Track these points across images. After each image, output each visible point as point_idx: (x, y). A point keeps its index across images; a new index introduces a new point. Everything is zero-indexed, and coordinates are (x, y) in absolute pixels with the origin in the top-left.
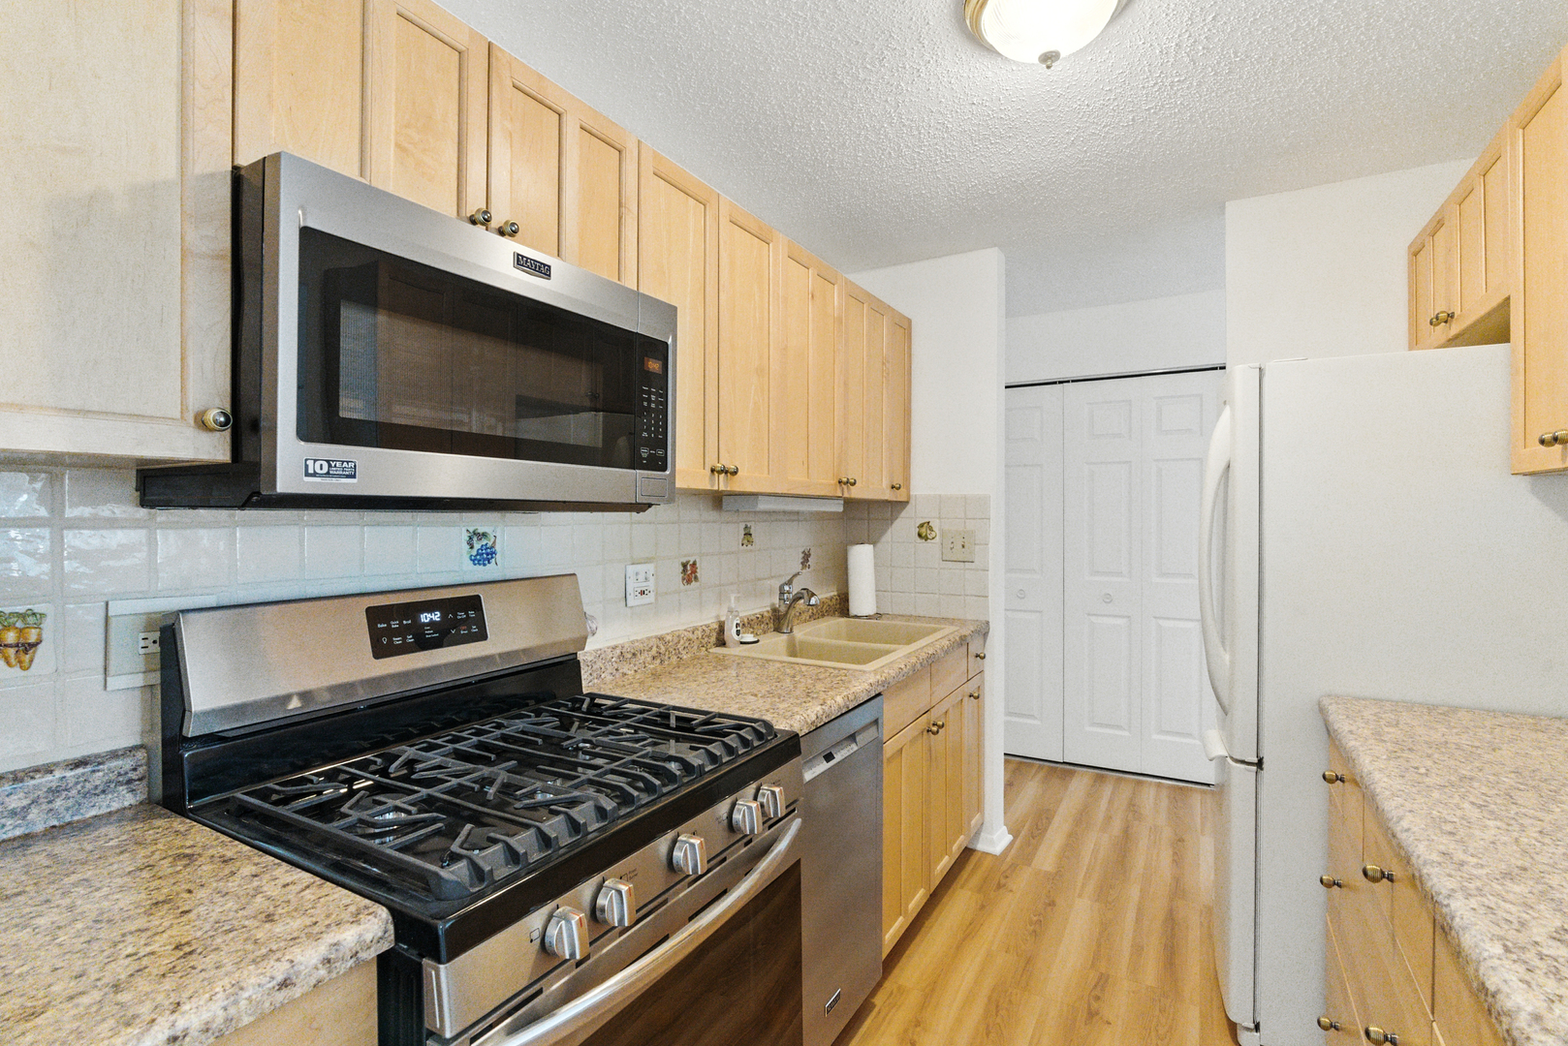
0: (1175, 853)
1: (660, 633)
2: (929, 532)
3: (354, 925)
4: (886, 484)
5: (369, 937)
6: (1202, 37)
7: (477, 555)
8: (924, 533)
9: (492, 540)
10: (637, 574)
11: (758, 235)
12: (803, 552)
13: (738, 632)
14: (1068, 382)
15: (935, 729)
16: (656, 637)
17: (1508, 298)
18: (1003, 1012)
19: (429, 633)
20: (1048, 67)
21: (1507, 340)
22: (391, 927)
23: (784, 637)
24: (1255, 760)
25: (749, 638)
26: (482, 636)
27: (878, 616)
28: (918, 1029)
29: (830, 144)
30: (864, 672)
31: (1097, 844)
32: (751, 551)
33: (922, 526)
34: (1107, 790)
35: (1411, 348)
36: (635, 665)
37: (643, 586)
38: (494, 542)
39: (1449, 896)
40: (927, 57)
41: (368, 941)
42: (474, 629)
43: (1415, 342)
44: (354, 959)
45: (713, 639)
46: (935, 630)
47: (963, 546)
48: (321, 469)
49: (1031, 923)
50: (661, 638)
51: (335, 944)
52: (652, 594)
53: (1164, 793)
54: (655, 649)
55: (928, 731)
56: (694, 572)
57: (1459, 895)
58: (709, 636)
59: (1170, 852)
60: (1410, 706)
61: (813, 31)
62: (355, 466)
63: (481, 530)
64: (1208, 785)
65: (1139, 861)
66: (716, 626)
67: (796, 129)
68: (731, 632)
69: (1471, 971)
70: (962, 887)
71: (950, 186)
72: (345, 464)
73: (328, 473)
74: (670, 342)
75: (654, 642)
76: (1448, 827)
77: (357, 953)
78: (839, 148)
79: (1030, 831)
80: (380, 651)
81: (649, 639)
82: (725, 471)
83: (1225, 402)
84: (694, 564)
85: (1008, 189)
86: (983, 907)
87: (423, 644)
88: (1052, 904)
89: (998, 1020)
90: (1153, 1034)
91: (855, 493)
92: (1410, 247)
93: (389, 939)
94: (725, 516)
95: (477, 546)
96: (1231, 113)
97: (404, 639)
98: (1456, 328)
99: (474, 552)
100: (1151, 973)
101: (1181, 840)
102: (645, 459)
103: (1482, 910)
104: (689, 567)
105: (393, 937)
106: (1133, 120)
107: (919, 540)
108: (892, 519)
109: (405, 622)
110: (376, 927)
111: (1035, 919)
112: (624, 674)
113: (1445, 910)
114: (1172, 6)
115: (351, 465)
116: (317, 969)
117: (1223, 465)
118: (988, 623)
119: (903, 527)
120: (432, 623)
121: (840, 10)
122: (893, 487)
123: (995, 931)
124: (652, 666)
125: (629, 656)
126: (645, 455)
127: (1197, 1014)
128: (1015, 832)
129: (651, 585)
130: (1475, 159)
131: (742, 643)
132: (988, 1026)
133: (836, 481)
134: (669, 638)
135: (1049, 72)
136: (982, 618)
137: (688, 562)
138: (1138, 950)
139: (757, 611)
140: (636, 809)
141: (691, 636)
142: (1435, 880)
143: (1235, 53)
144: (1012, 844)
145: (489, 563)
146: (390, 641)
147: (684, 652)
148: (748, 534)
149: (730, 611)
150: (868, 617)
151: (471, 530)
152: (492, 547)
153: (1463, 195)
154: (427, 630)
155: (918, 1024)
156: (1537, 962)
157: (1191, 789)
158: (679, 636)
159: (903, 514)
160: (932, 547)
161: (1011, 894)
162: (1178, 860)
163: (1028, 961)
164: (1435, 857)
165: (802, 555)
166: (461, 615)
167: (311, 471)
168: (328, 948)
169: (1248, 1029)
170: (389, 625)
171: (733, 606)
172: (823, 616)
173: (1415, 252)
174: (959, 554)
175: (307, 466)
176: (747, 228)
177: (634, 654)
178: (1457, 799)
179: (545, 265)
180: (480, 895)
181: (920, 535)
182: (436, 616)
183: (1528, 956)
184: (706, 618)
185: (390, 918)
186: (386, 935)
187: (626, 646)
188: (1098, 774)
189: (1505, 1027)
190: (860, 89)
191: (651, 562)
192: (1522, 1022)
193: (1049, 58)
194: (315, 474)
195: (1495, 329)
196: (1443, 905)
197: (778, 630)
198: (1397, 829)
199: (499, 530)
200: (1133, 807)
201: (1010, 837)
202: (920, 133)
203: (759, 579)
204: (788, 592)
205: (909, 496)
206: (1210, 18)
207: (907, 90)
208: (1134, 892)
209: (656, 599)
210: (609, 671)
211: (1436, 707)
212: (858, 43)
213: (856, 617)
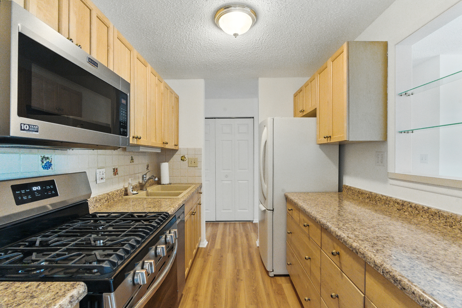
0: (247, 238)
1: (107, 192)
2: (184, 158)
3: (75, 289)
4: (173, 144)
5: (81, 292)
6: (265, 39)
7: (45, 166)
8: (183, 159)
9: (51, 159)
10: (100, 172)
11: (144, 64)
12: (147, 165)
13: (132, 191)
14: (216, 118)
15: (194, 213)
16: (106, 194)
17: (316, 108)
18: (217, 285)
19: (37, 195)
20: (236, 37)
21: (316, 117)
22: (86, 287)
23: (145, 192)
24: (272, 209)
25: (135, 192)
26: (56, 195)
27: (170, 184)
28: (197, 296)
29: (166, 40)
30: (178, 198)
31: (229, 240)
32: (133, 165)
33: (182, 157)
34: (228, 226)
35: (294, 117)
36: (100, 203)
37: (101, 176)
38: (51, 161)
39: (326, 223)
40: (201, 25)
41: (81, 293)
42: (53, 192)
43: (295, 116)
44: (78, 300)
45: (123, 193)
46: (190, 187)
47: (195, 162)
48: (26, 128)
49: (218, 262)
50: (108, 194)
51: (72, 296)
52: (105, 179)
53: (241, 224)
54: (106, 198)
55: (192, 214)
56: (117, 171)
57: (328, 222)
58: (122, 193)
59: (246, 238)
60: (301, 193)
61: (172, 7)
62: (38, 128)
63: (46, 156)
64: (250, 221)
65: (239, 242)
66: (124, 189)
67: (157, 33)
68: (130, 191)
69: (334, 234)
70: (198, 258)
71: (197, 60)
72: (35, 127)
73: (29, 130)
74: (128, 95)
75: (106, 195)
76: (320, 212)
77: (78, 298)
78: (168, 42)
79: (212, 239)
80: (19, 202)
81: (104, 194)
82: (137, 138)
83: (265, 126)
84: (117, 169)
85: (211, 64)
86: (205, 261)
87: (35, 199)
88: (222, 256)
89: (216, 287)
90: (252, 280)
91: (167, 146)
92: (294, 94)
93: (86, 292)
94: (126, 153)
95: (45, 162)
96: (266, 58)
97: (28, 197)
98: (304, 114)
99: (44, 164)
100: (248, 266)
101: (247, 235)
102: (122, 132)
103: (332, 224)
104: (115, 170)
105: (87, 291)
106: (245, 54)
107: (181, 161)
108: (173, 155)
109: (27, 191)
110: (82, 288)
111: (219, 261)
112: (97, 207)
113: (326, 226)
114: (261, 30)
115: (37, 127)
116: (68, 305)
117: (265, 141)
118: (202, 183)
119: (177, 157)
120: (37, 191)
121: (182, 4)
122: (175, 145)
123: (209, 267)
124: (105, 204)
125: (98, 200)
126: (122, 131)
127: (260, 272)
128: (208, 241)
129: (104, 176)
130: (310, 77)
131: (133, 194)
132: (214, 290)
133: (162, 143)
134: (110, 194)
135: (235, 38)
136: (200, 183)
137: (115, 168)
138: (244, 262)
139: (135, 184)
140: (146, 240)
141: (117, 193)
142: (323, 221)
143: (270, 44)
144: (208, 244)
145: (50, 168)
146: (22, 198)
147: (115, 198)
148: (132, 159)
149: (129, 184)
150: (168, 184)
151: (42, 156)
152: (50, 163)
153: (306, 85)
154: (36, 193)
155: (196, 295)
156: (343, 229)
157: (247, 223)
158: (113, 193)
159: (176, 153)
160: (186, 163)
161: (211, 256)
162: (248, 239)
163: (220, 271)
164: (321, 217)
165: (146, 166)
166: (48, 187)
167: (23, 128)
168: (70, 298)
169: (271, 272)
170: (21, 192)
171: (130, 182)
172: (153, 185)
173: (295, 96)
174: (193, 165)
175: (21, 127)
176: (141, 61)
177: (100, 200)
178: (318, 208)
179: (96, 63)
180: (116, 270)
181: (182, 160)
182: (39, 188)
183: (342, 229)
184: (120, 186)
185: (85, 284)
186: (86, 290)
187: (97, 197)
188: (224, 223)
189: (343, 240)
190: (180, 27)
191: (104, 168)
192: (346, 238)
193: (236, 35)
194: (24, 130)
195: (313, 114)
196: (325, 225)
197: (142, 189)
198: (312, 214)
199: (53, 156)
200: (235, 229)
201: (207, 242)
202: (193, 44)
203: (136, 174)
204: (145, 177)
205: (178, 148)
206: (267, 35)
207: (193, 32)
208: (240, 249)
209: (106, 181)
210: (92, 206)
211: (305, 193)
212: (184, 15)
213: (163, 184)
